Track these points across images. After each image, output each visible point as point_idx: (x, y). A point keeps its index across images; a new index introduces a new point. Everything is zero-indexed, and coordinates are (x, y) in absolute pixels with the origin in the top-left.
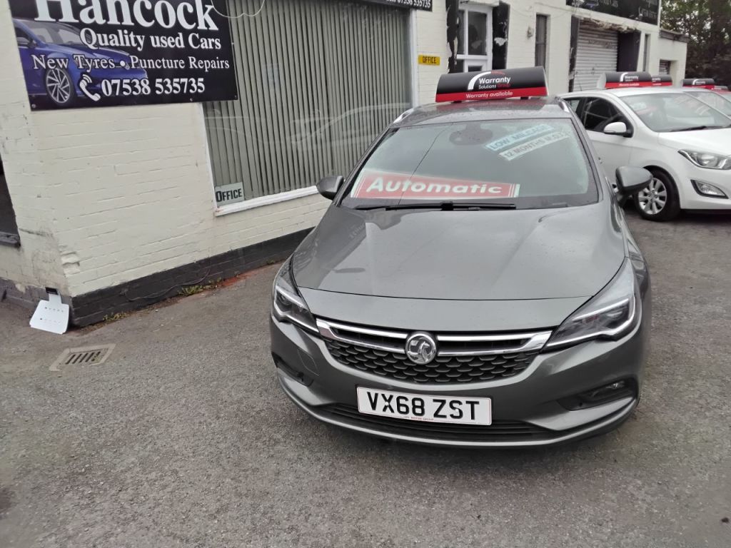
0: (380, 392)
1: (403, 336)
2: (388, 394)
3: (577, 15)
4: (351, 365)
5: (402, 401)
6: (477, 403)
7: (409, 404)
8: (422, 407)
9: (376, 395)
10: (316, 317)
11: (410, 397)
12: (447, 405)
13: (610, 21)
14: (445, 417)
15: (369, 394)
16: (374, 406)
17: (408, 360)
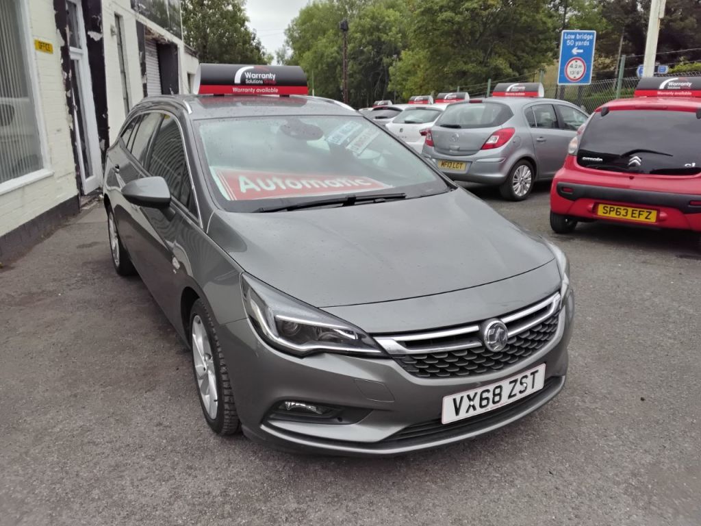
0: (465, 394)
1: (475, 328)
2: (471, 393)
3: (139, 20)
4: (433, 376)
5: (485, 395)
6: (537, 372)
7: (490, 395)
8: (500, 394)
9: (462, 398)
10: (372, 335)
11: (491, 387)
12: (519, 382)
13: (158, 31)
14: (515, 395)
15: (455, 400)
16: (457, 411)
17: (487, 351)
